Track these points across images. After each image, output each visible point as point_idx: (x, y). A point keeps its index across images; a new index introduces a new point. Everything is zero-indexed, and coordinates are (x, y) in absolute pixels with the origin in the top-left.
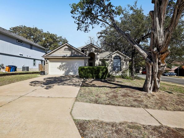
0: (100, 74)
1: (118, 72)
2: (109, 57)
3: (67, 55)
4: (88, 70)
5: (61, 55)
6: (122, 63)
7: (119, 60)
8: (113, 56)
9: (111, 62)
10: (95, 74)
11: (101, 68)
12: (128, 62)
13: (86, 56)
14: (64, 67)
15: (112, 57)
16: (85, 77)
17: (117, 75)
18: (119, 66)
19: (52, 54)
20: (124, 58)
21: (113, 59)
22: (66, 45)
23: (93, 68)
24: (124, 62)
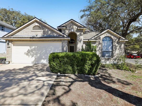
0: (87, 67)
1: (108, 59)
2: (96, 39)
3: (37, 36)
4: (66, 59)
5: (28, 35)
6: (114, 47)
7: (111, 43)
8: (102, 37)
9: (98, 45)
10: (77, 66)
11: (88, 55)
12: (123, 45)
13: (63, 37)
14: (34, 51)
15: (100, 38)
16: (60, 72)
17: (108, 62)
18: (111, 50)
19: (16, 34)
20: (117, 40)
21: (101, 42)
22: (36, 22)
23: (74, 56)
24: (117, 45)
